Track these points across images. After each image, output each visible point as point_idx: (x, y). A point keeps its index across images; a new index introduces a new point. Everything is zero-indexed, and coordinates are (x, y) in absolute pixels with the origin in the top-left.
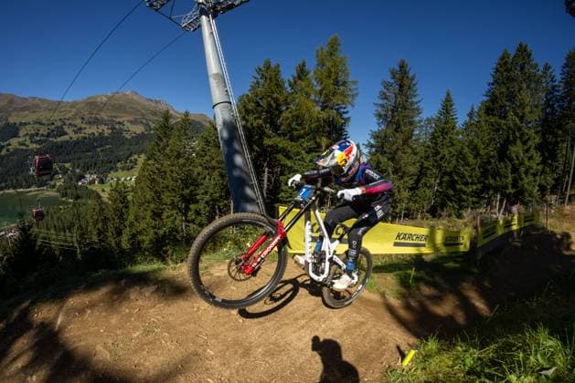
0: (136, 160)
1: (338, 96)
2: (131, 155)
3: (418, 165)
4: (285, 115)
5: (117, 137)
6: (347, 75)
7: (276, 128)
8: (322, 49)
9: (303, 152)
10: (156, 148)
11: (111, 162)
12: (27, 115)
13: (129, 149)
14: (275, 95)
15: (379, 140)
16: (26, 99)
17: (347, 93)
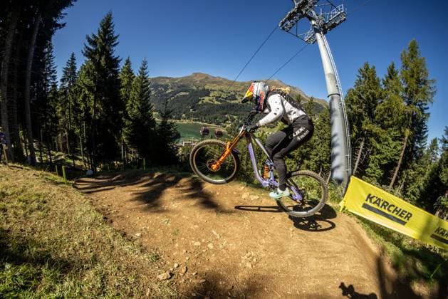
1: (420, 93)
4: (379, 107)
6: (426, 74)
7: (372, 116)
8: (405, 52)
9: (390, 139)
12: (215, 86)
14: (373, 91)
16: (215, 77)
17: (427, 91)
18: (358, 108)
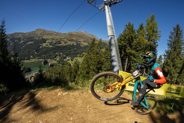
0: (84, 54)
1: (154, 36)
2: (82, 52)
3: (182, 64)
4: (134, 42)
5: (78, 46)
6: (157, 29)
7: (131, 46)
8: (148, 19)
10: (90, 50)
11: (76, 54)
12: (49, 36)
13: (82, 50)
14: (131, 35)
15: (168, 54)
16: (49, 31)
17: (157, 35)
18: (124, 43)
